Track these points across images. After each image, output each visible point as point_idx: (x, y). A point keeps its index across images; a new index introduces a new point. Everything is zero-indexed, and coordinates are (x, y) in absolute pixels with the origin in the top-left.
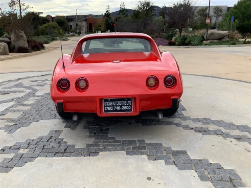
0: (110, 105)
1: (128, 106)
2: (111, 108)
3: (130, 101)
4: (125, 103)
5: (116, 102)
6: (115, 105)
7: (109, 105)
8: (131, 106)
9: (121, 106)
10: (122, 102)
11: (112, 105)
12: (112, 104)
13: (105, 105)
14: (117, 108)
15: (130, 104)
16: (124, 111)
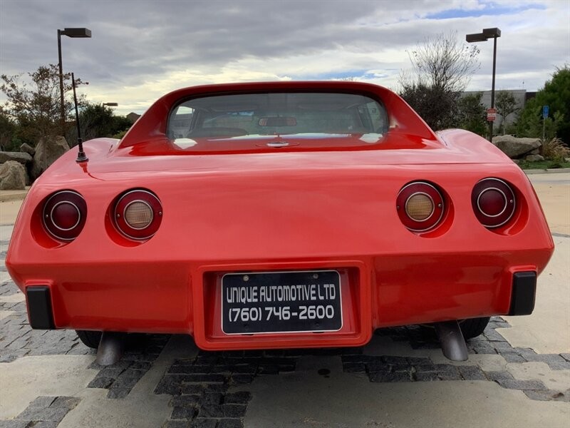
0: (249, 301)
1: (325, 303)
2: (254, 315)
3: (332, 286)
4: (310, 293)
5: (274, 288)
6: (269, 300)
7: (244, 301)
8: (335, 303)
9: (294, 307)
10: (299, 287)
11: (256, 300)
12: (257, 297)
13: (229, 301)
14: (276, 314)
15: (332, 298)
16: (308, 324)
